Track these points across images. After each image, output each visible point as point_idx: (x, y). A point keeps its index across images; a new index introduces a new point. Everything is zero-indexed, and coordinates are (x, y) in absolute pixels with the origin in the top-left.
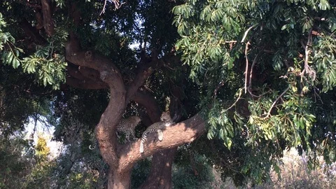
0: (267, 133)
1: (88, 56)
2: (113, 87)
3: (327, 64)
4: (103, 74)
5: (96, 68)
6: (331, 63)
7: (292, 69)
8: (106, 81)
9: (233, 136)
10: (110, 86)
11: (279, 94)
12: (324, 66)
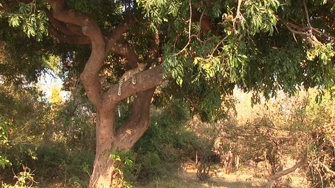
0: (208, 72)
1: (72, 14)
2: (94, 40)
3: (255, 10)
4: (85, 28)
5: (78, 24)
6: (258, 10)
7: (226, 15)
8: (87, 35)
9: (183, 76)
10: (91, 39)
11: (221, 39)
12: (253, 12)
